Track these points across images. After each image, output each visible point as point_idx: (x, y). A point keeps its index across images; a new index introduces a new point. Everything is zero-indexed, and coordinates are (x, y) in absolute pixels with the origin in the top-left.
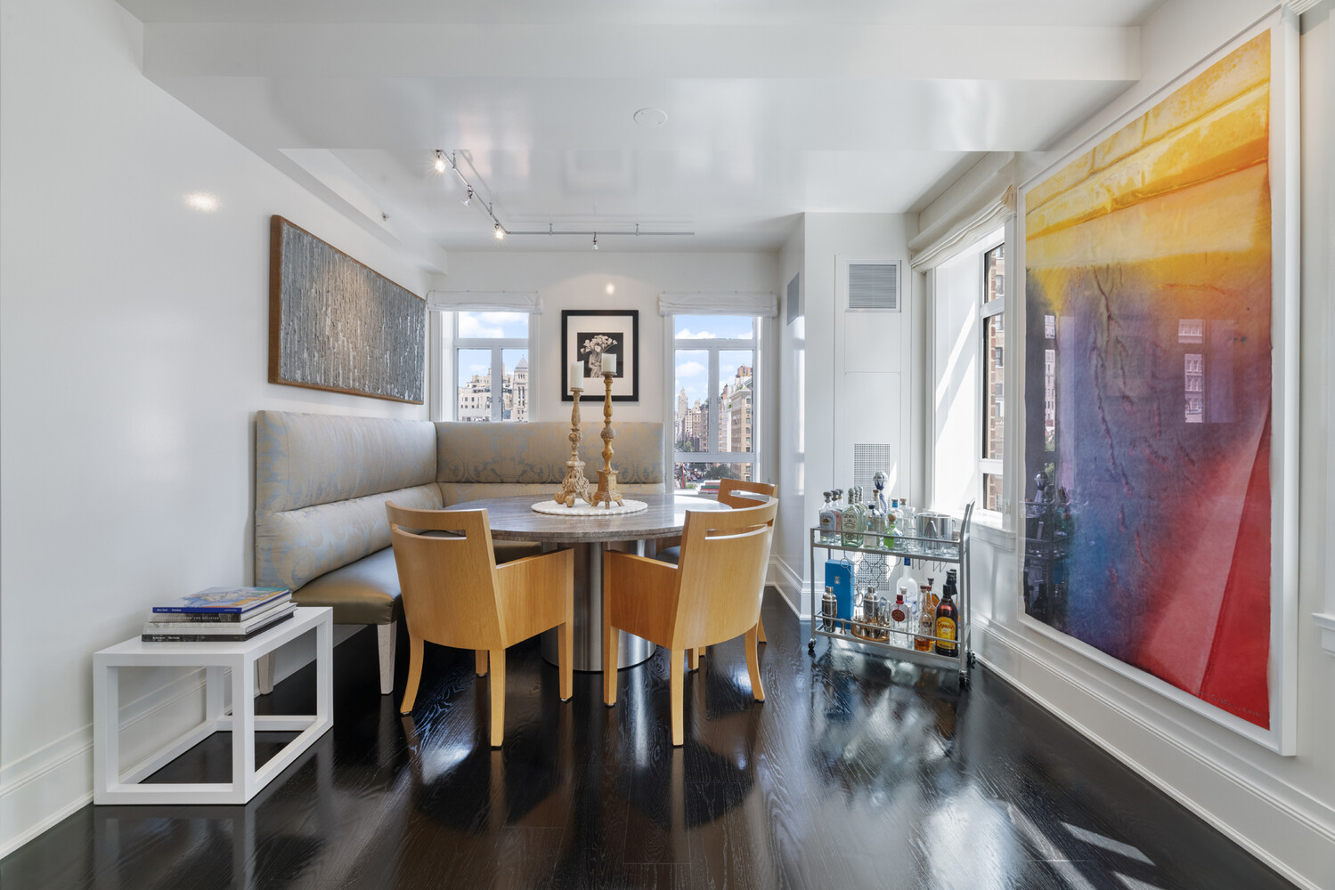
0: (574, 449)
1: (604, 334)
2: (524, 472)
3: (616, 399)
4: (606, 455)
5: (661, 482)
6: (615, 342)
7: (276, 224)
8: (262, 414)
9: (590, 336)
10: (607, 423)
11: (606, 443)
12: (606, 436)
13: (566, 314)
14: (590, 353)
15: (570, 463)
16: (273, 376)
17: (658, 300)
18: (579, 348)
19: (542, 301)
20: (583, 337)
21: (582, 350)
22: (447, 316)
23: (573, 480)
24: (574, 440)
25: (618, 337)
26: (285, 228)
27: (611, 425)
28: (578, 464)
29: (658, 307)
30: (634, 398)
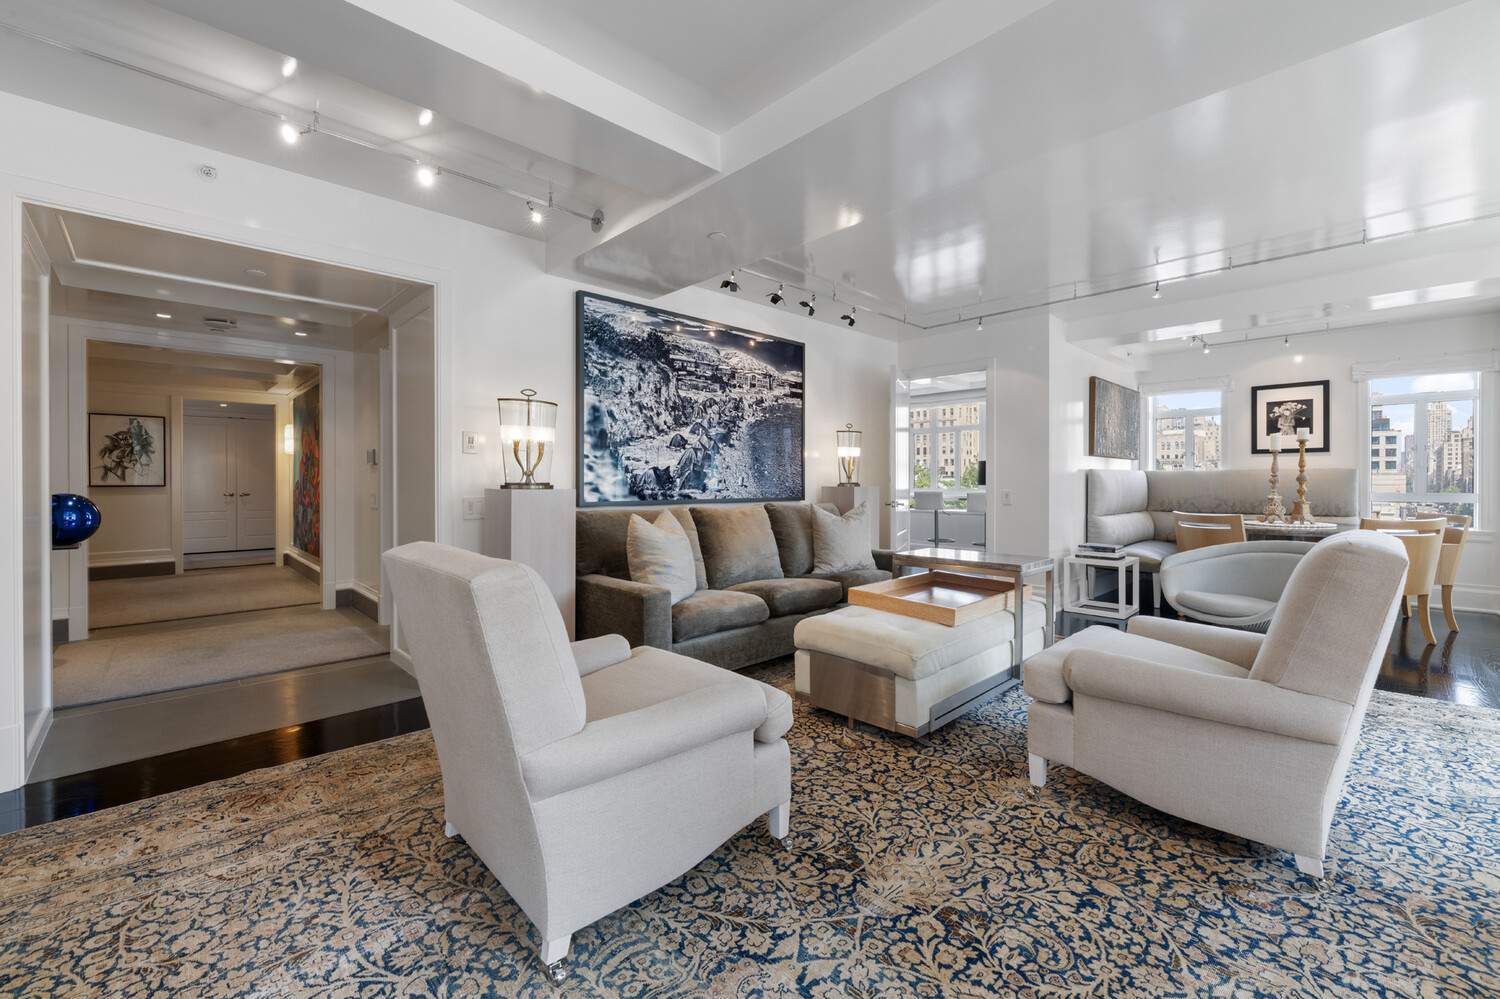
0: (1273, 488)
1: (1293, 402)
2: (1219, 505)
3: (1308, 450)
4: (1300, 492)
5: (1354, 516)
6: (1304, 407)
7: (1093, 381)
8: (1091, 471)
9: (1279, 404)
10: (1302, 471)
11: (1301, 484)
12: (1300, 480)
13: (1255, 390)
14: (1279, 416)
15: (1270, 497)
16: (1091, 452)
17: (1351, 369)
18: (1268, 414)
19: (1233, 383)
20: (1271, 406)
21: (1271, 415)
22: (1150, 399)
23: (1273, 507)
24: (1273, 482)
25: (1309, 403)
26: (1097, 381)
27: (1304, 473)
28: (1277, 497)
29: (1351, 375)
30: (1326, 448)
